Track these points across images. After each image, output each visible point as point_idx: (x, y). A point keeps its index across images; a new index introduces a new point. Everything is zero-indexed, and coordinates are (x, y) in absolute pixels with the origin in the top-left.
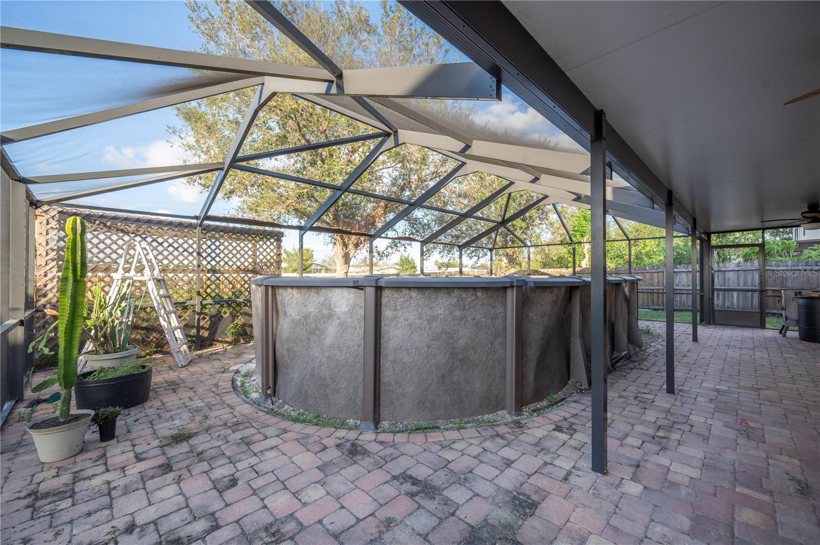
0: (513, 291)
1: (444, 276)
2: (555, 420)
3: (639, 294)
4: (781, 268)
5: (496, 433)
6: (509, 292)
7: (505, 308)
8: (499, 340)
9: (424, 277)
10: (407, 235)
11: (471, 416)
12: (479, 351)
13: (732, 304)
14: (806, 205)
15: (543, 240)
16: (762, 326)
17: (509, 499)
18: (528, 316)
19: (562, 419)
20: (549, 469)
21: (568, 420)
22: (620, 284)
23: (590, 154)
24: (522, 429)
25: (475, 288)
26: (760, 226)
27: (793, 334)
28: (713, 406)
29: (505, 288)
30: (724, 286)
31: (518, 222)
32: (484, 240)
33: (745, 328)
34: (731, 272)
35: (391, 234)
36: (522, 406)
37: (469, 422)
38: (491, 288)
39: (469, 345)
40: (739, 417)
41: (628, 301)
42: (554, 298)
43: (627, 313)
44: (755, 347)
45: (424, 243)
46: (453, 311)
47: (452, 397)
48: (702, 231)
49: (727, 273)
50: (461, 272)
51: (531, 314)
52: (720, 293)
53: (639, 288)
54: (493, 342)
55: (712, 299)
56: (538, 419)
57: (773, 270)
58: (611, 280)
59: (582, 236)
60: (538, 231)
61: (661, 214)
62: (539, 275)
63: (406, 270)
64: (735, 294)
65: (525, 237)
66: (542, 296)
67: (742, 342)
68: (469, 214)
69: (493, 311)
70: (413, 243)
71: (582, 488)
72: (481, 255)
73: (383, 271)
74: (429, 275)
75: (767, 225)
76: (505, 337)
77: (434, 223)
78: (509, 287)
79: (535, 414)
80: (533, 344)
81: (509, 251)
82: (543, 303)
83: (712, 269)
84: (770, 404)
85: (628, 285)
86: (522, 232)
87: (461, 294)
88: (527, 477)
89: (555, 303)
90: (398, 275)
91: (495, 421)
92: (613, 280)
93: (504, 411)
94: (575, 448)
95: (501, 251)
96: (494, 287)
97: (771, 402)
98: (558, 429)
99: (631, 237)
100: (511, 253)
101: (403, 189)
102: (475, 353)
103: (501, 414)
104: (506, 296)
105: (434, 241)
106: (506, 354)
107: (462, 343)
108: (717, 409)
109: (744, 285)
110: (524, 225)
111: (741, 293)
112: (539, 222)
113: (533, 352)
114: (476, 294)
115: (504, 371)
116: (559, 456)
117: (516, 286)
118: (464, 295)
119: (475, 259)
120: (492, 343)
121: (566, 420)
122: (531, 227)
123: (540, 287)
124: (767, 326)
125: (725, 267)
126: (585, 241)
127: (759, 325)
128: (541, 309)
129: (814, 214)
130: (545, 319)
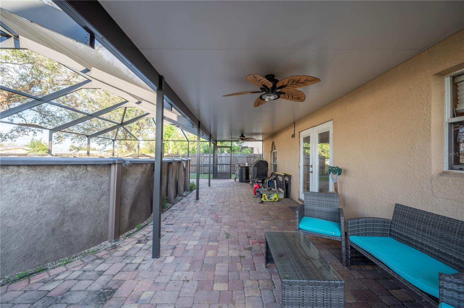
0: (115, 166)
1: (72, 157)
2: (138, 238)
3: (190, 166)
4: (237, 156)
5: (96, 257)
6: (113, 167)
7: (110, 177)
8: (105, 197)
9: (51, 157)
10: (37, 124)
11: (79, 252)
12: (88, 207)
13: (224, 170)
14: (241, 134)
15: (149, 137)
16: (231, 178)
17: (96, 296)
18: (126, 181)
19: (143, 236)
20: (129, 266)
21: (146, 236)
22: (181, 162)
23: (156, 93)
24: (116, 249)
25: (86, 165)
26: (230, 140)
27: (238, 180)
28: (209, 212)
29: (110, 165)
30: (221, 162)
31: (134, 125)
32: (110, 133)
33: (226, 179)
34: (224, 157)
35: (17, 120)
36: (119, 235)
37: (76, 257)
38: (100, 164)
39: (79, 203)
40: (216, 215)
41: (185, 170)
42: (143, 170)
43: (184, 176)
44: (227, 186)
45: (52, 131)
46: (65, 182)
47: (62, 243)
48: (214, 140)
49: (222, 157)
50: (88, 154)
51: (128, 180)
52: (220, 165)
53: (190, 164)
54: (100, 199)
55: (217, 168)
56: (128, 240)
57: (235, 157)
58: (176, 160)
59: (169, 137)
60: (147, 132)
61: (196, 130)
62: (146, 157)
63: (38, 151)
64: (225, 165)
65: (138, 134)
66: (136, 169)
67: (224, 184)
68: (96, 115)
69: (100, 179)
70: (43, 130)
71: (144, 270)
72: (107, 143)
73: (8, 151)
74: (56, 155)
75: (233, 140)
76: (109, 195)
77: (67, 117)
78: (112, 164)
79: (128, 238)
80: (129, 197)
81: (129, 142)
82: (136, 173)
83: (217, 156)
84: (226, 207)
85: (185, 162)
86: (137, 132)
87: (73, 169)
88: (113, 276)
89: (144, 172)
90: (26, 155)
91: (99, 249)
92: (177, 160)
93: (106, 242)
94: (146, 250)
95: (123, 142)
96: (102, 164)
97: (226, 206)
98: (139, 242)
99: (189, 140)
100: (129, 143)
101: (32, 85)
102: (84, 208)
103: (104, 244)
104: (110, 170)
105: (63, 130)
106: (109, 205)
107: (73, 202)
108: (210, 213)
109: (227, 162)
110: (138, 127)
111: (226, 165)
112: (148, 127)
113: (128, 202)
114: (86, 169)
115: (108, 216)
116: (136, 257)
117: (118, 163)
118: (76, 170)
119: (103, 146)
120: (98, 200)
121: (145, 236)
122: (142, 129)
123: (135, 164)
124: (232, 178)
125: (222, 155)
126: (170, 140)
127: (230, 178)
128: (135, 176)
129: (242, 137)
130: (137, 182)
